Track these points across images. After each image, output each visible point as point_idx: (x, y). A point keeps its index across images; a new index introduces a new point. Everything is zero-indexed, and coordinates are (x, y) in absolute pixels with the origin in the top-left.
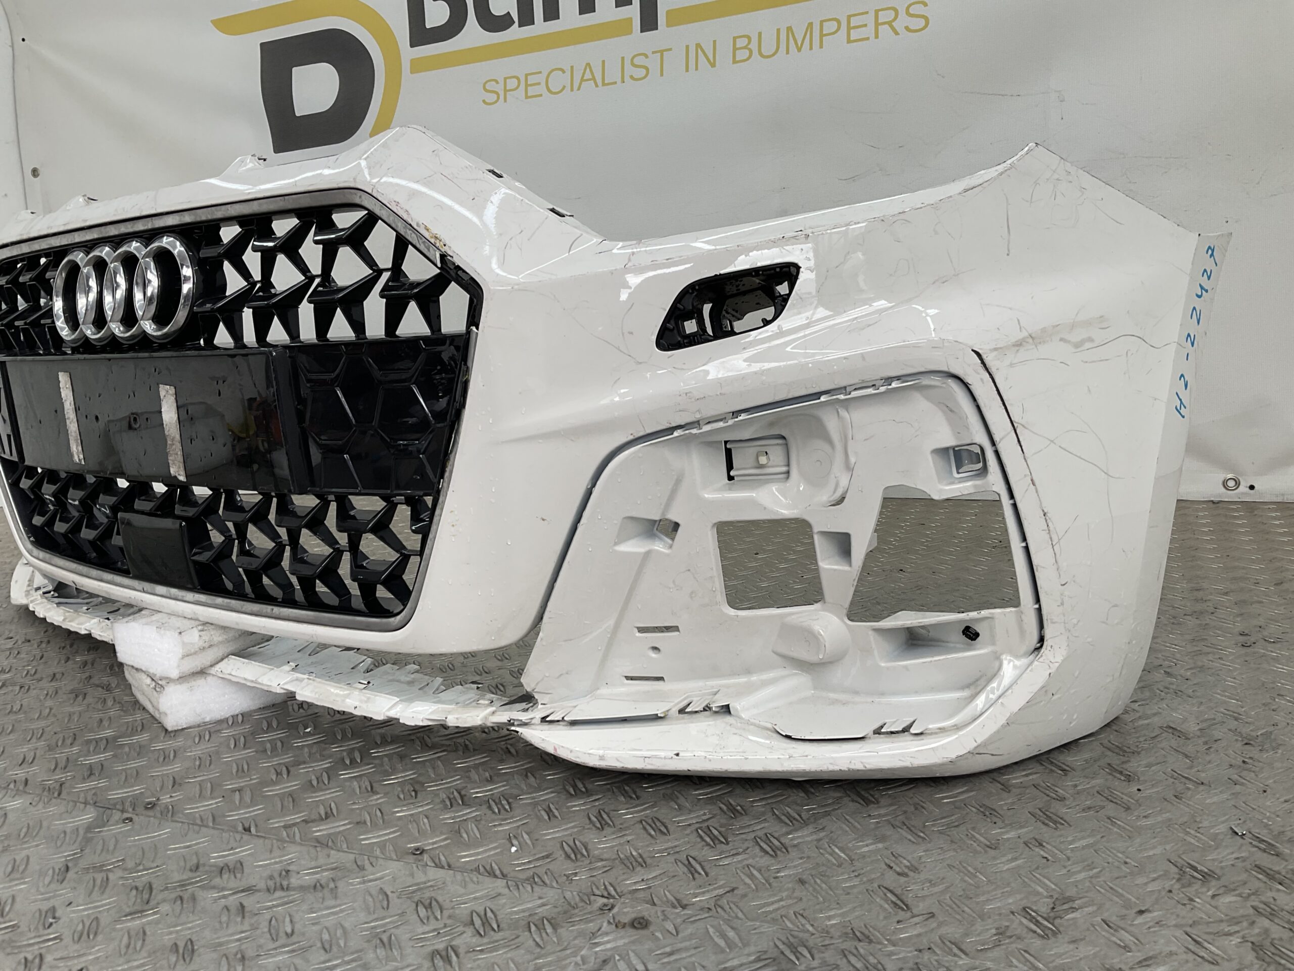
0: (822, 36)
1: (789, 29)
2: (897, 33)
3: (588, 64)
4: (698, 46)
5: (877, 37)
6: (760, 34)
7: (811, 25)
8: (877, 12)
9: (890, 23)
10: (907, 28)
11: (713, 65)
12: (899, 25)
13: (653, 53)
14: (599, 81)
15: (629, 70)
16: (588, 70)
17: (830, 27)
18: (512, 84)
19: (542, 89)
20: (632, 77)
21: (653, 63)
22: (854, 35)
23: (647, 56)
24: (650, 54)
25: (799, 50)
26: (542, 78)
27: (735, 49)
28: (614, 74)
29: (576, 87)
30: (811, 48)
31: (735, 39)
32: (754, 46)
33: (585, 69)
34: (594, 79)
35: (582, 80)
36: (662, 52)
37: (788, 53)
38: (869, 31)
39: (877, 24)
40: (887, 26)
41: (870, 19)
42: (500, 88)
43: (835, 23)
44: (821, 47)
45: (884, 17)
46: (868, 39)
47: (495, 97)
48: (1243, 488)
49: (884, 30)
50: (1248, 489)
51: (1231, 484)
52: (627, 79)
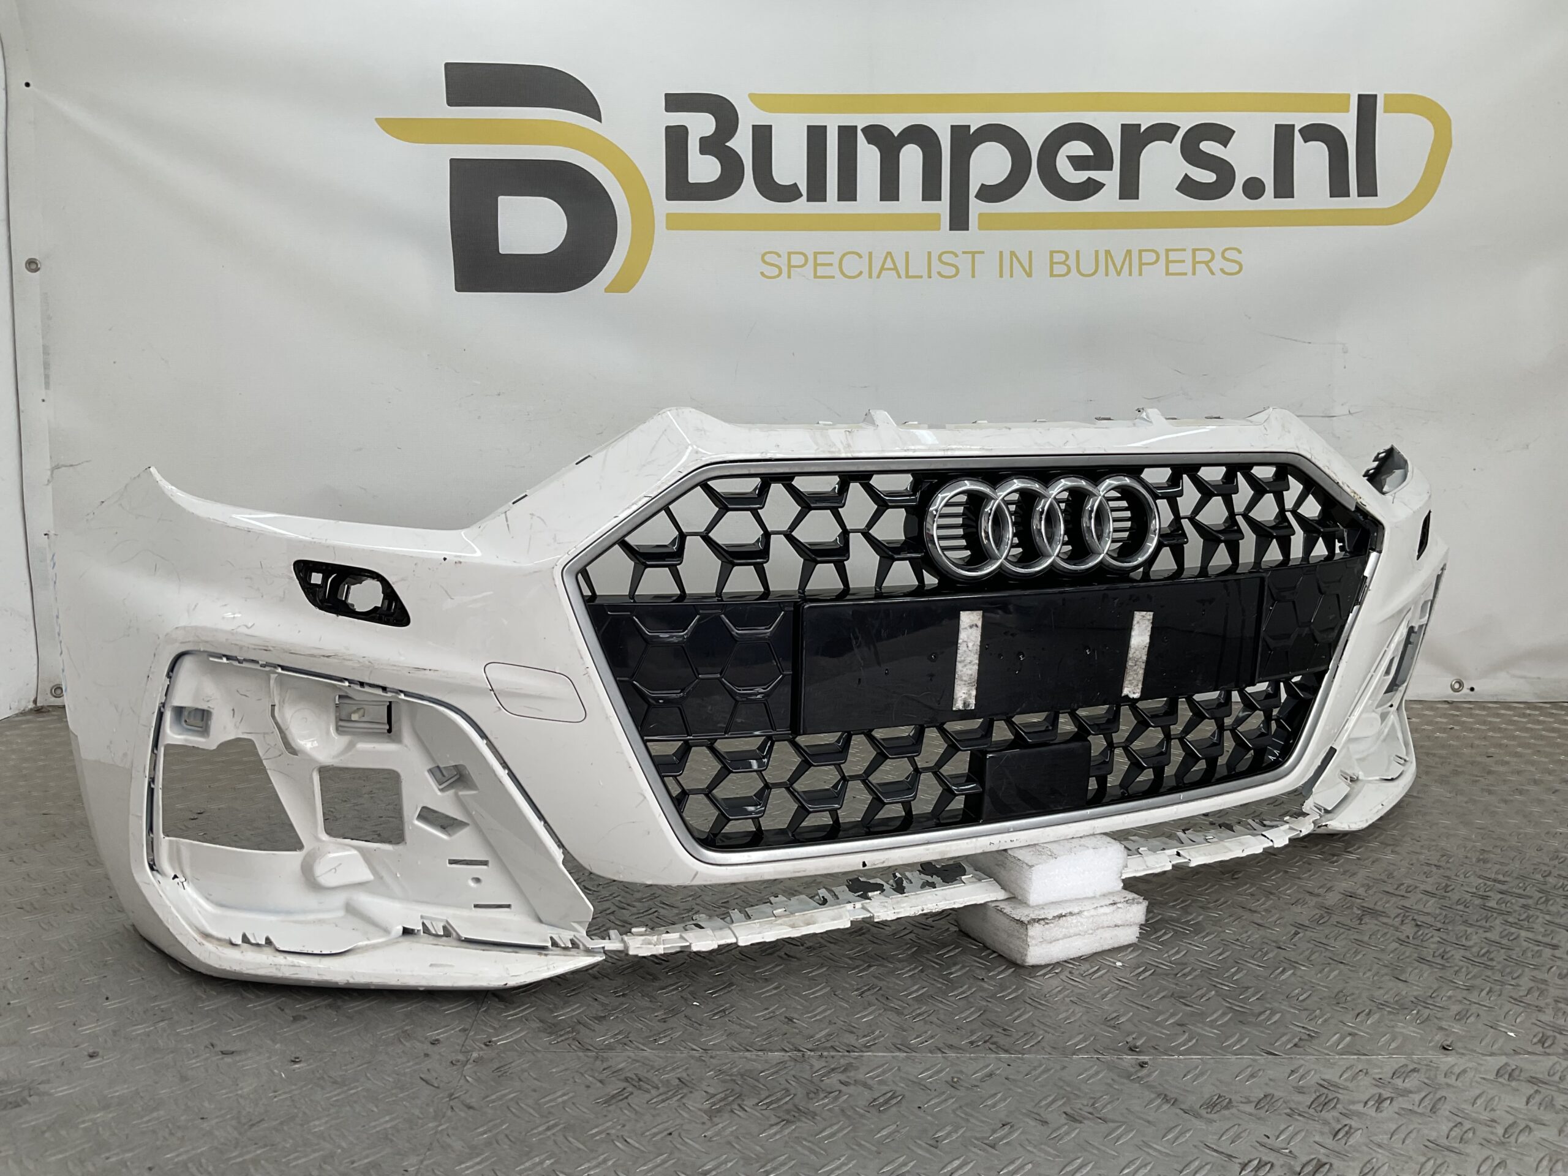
0: (1141, 264)
1: (1108, 252)
2: (1213, 273)
3: (889, 253)
4: (1013, 253)
5: (1194, 273)
6: (1078, 252)
7: (1129, 252)
8: (1194, 251)
9: (1207, 263)
10: (1222, 270)
11: (1029, 275)
12: (1215, 265)
13: (964, 253)
14: (903, 273)
15: (936, 266)
16: (889, 259)
17: (1149, 257)
18: (797, 260)
19: (834, 271)
20: (939, 273)
21: (964, 263)
22: (1173, 268)
23: (956, 256)
24: (959, 253)
25: (1119, 274)
26: (834, 259)
27: (1052, 263)
28: (918, 266)
29: (875, 274)
30: (1130, 274)
31: (1052, 253)
32: (1072, 262)
33: (886, 258)
34: (895, 269)
35: (882, 269)
36: (973, 253)
37: (1107, 275)
38: (1187, 267)
39: (1195, 263)
40: (1203, 265)
41: (1187, 256)
42: (783, 262)
43: (1154, 255)
44: (1140, 274)
45: (1203, 256)
46: (1185, 274)
47: (776, 272)
48: (1466, 690)
49: (1200, 268)
50: (1469, 691)
51: (1457, 686)
52: (934, 274)
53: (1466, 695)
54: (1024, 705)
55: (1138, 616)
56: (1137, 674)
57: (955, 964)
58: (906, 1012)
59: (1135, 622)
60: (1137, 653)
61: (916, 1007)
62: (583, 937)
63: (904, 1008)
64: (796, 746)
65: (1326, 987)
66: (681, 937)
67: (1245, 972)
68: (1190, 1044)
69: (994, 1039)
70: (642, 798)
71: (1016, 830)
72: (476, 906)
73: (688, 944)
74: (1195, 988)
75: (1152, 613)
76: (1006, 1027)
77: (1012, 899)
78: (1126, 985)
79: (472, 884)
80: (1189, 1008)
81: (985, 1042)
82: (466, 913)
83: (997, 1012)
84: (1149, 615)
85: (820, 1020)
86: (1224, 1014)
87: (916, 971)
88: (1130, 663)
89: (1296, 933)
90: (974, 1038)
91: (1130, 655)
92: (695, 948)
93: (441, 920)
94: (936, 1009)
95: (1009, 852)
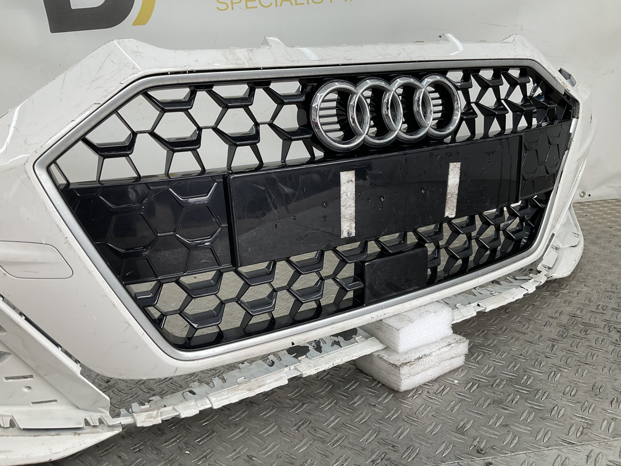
48: (586, 196)
50: (588, 196)
51: (582, 194)
53: (587, 198)
54: (386, 230)
55: (452, 165)
56: (453, 203)
57: (356, 395)
58: (328, 440)
59: (450, 170)
60: (452, 189)
61: (334, 434)
62: (107, 416)
63: (327, 436)
64: (239, 274)
65: (584, 383)
66: (174, 409)
67: (532, 378)
68: (515, 441)
69: (388, 456)
70: (127, 325)
71: (387, 307)
72: (33, 403)
73: (178, 414)
74: (506, 394)
75: (460, 163)
76: (394, 444)
77: (387, 348)
78: (464, 398)
79: (26, 390)
80: (507, 411)
81: (382, 459)
82: (26, 409)
83: (387, 431)
84: (458, 165)
85: (271, 455)
86: (530, 413)
87: (332, 404)
88: (448, 196)
89: (553, 346)
90: (374, 457)
91: (448, 191)
92: (183, 416)
93: (8, 416)
94: (347, 434)
95: (383, 321)
